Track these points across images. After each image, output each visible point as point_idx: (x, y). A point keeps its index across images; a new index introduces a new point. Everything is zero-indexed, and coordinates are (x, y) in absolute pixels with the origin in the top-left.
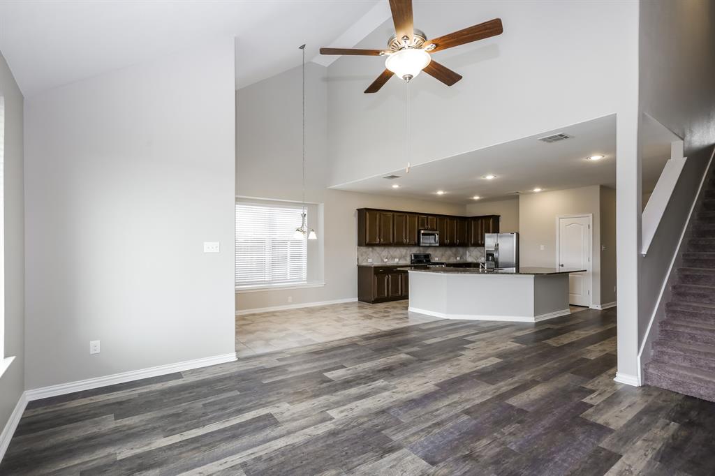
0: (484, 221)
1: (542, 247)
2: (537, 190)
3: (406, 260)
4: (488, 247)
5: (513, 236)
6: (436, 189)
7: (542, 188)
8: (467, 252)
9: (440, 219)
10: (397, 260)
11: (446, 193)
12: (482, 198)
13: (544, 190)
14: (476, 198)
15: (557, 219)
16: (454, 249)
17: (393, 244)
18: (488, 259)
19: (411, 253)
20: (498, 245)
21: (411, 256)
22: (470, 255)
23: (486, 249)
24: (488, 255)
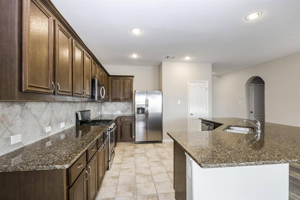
0: (124, 80)
4: (138, 102)
8: (103, 107)
10: (62, 125)
15: (188, 82)
17: (72, 96)
18: (138, 113)
19: (76, 111)
20: (148, 101)
21: (77, 115)
22: (106, 109)
23: (136, 104)
24: (139, 109)
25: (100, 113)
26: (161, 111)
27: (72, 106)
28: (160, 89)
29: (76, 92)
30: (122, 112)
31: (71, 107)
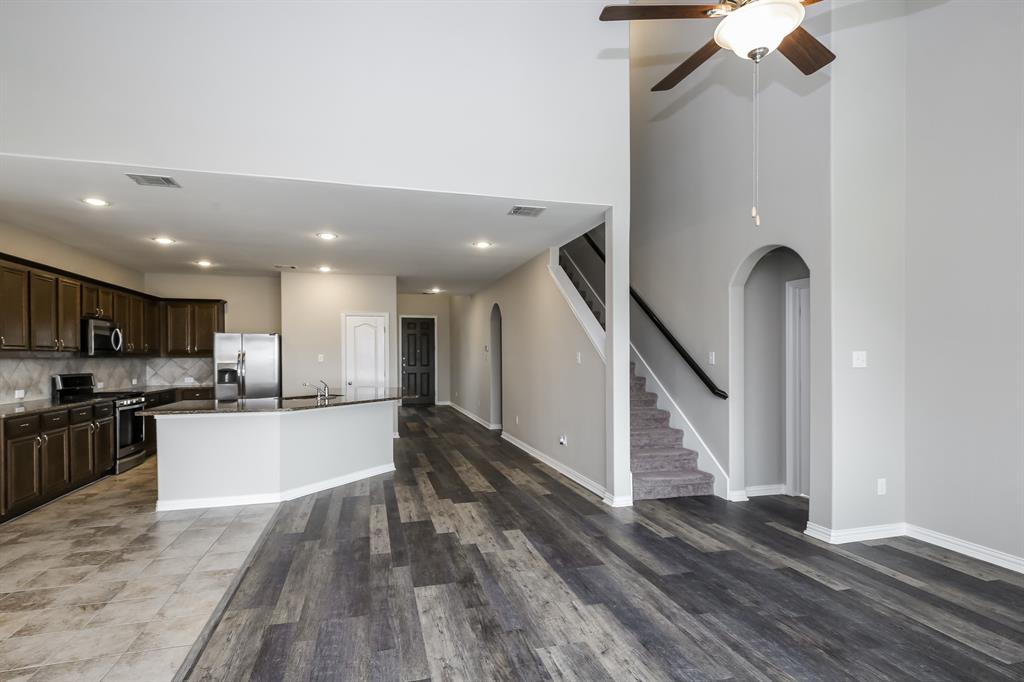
0: (197, 308)
1: (321, 358)
2: (325, 269)
3: (41, 392)
4: (220, 359)
5: (273, 340)
6: (156, 231)
7: (332, 268)
8: (148, 369)
9: (119, 296)
10: (19, 394)
11: (178, 243)
12: (216, 265)
13: (335, 270)
14: (205, 264)
15: (343, 315)
16: (127, 363)
17: (30, 350)
18: (221, 380)
19: (52, 373)
20: (244, 355)
21: (53, 381)
22: (156, 373)
23: (217, 361)
24: (222, 372)
25: (134, 382)
26: (276, 381)
27: (42, 365)
28: (277, 331)
29: (38, 344)
30: (197, 379)
31: (39, 368)
